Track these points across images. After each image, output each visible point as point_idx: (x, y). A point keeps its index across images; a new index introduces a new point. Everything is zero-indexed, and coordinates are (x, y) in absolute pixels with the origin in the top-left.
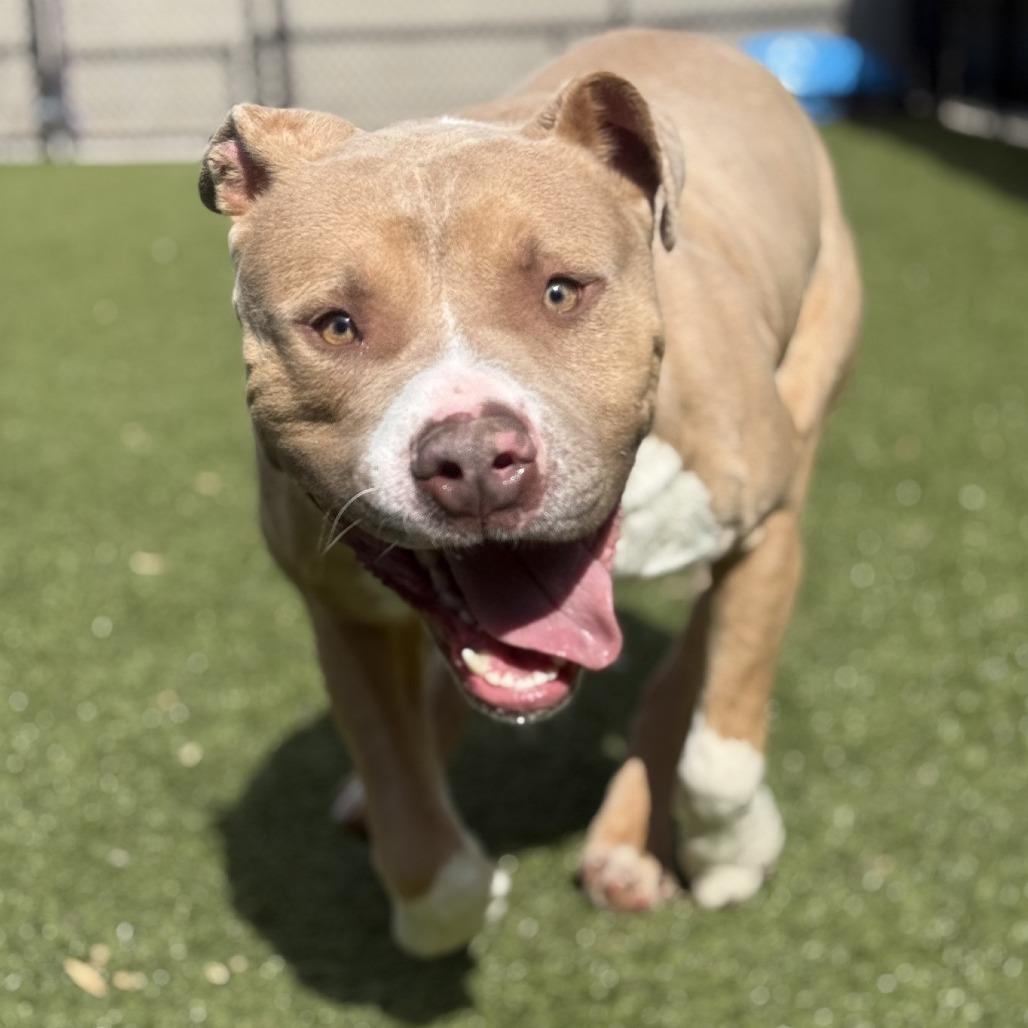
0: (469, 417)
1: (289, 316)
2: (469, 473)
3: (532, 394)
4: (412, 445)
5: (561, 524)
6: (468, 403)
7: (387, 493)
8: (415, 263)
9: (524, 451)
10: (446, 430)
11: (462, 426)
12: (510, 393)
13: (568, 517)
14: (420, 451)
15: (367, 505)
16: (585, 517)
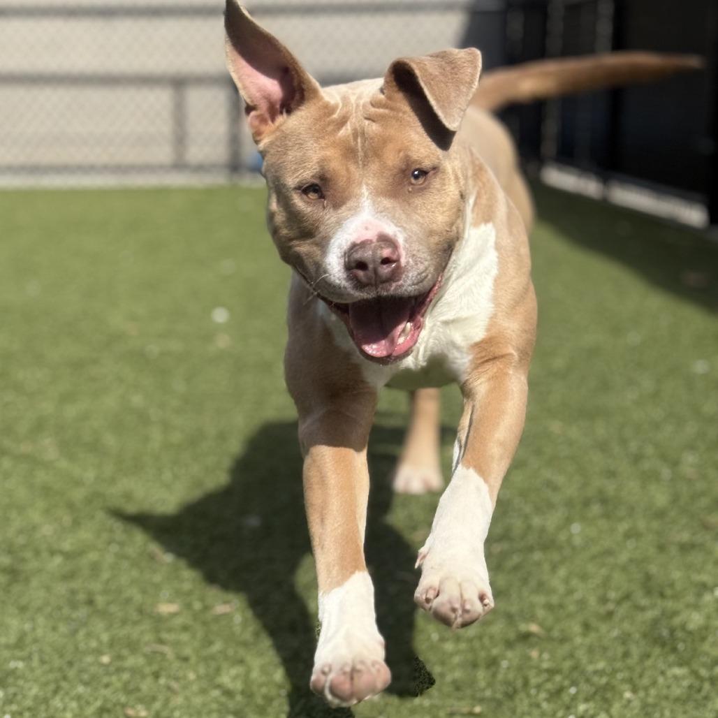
0: (371, 241)
1: (293, 186)
2: (371, 266)
3: (400, 229)
4: (345, 254)
5: (410, 288)
6: (371, 235)
7: (334, 276)
8: (352, 168)
9: (395, 257)
10: (361, 248)
11: (368, 246)
12: (390, 229)
13: (414, 284)
14: (349, 257)
15: (326, 282)
16: (420, 284)
